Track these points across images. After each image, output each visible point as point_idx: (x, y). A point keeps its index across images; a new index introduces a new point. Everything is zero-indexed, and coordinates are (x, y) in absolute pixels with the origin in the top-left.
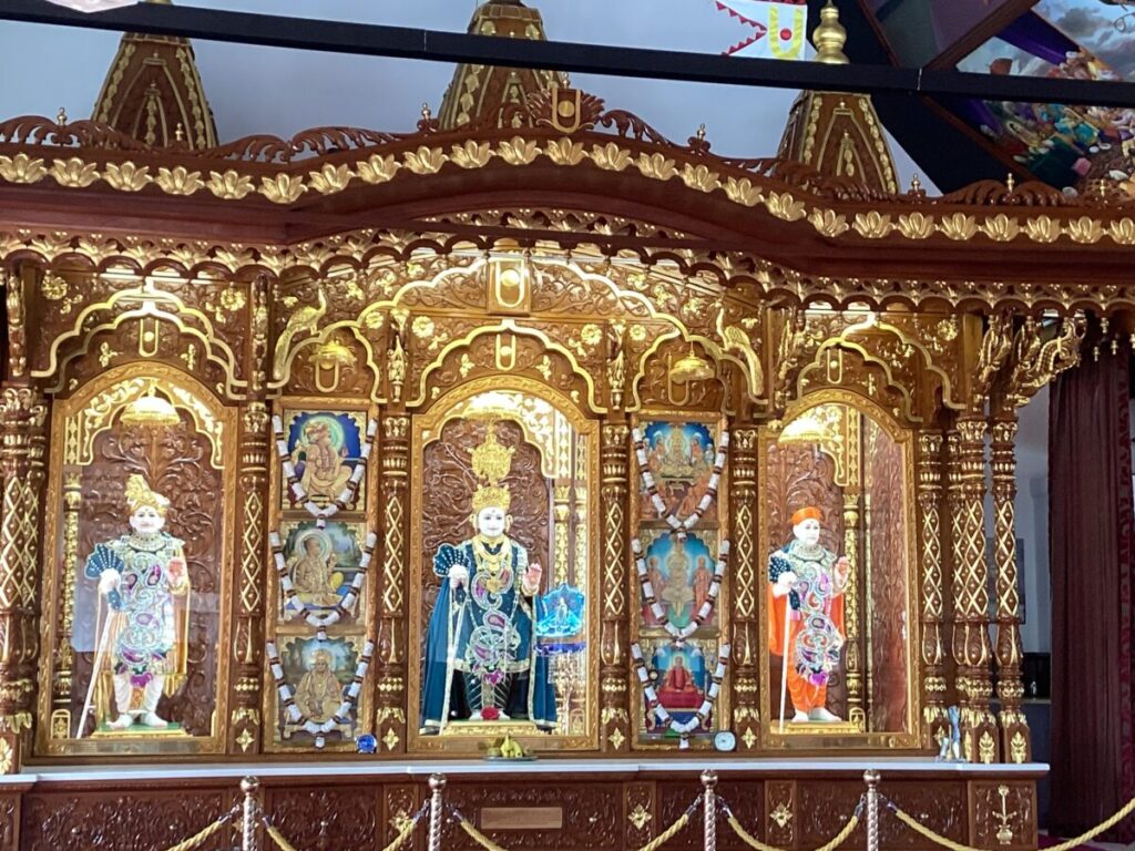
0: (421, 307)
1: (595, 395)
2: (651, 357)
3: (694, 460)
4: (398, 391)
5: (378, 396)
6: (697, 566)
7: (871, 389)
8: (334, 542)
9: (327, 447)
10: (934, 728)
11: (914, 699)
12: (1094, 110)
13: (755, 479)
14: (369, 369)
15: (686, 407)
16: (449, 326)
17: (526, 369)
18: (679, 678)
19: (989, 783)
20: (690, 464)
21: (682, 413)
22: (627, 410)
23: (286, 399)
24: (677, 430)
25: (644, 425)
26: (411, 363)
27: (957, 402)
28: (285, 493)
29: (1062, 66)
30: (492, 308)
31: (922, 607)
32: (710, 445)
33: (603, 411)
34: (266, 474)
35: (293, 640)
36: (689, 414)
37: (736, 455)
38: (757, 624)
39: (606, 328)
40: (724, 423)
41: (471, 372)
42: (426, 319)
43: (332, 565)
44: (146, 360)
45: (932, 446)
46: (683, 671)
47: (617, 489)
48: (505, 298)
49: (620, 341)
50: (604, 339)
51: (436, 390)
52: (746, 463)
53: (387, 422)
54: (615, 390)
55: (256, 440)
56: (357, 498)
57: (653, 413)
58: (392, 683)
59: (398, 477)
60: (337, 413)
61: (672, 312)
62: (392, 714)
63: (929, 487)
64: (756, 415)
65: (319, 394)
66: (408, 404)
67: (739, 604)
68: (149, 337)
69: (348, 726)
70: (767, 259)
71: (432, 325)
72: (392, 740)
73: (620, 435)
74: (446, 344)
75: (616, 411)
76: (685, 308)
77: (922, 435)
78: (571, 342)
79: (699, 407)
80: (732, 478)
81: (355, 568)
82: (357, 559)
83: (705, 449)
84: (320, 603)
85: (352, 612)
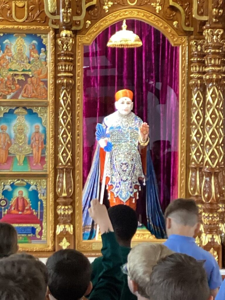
3: (32, 59)
6: (34, 131)
7: (158, 8)
18: (20, 204)
20: (29, 62)
24: (20, 38)
27: (202, 14)
31: (188, 157)
32: (43, 49)
37: (60, 55)
45: (199, 47)
52: (66, 61)
63: (196, 76)
67: (60, 156)
77: (192, 40)
79: (34, 22)
80: (56, 71)
83: (39, 52)
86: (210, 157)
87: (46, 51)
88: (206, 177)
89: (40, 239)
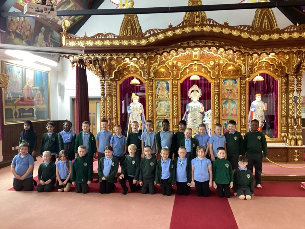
0: (179, 60)
1: (213, 75)
2: (224, 66)
4: (175, 76)
5: (172, 77)
6: (234, 106)
7: (271, 70)
8: (165, 104)
9: (163, 87)
10: (283, 137)
11: (279, 132)
13: (246, 89)
14: (170, 73)
15: (231, 76)
16: (184, 63)
17: (199, 70)
19: (293, 149)
20: (232, 87)
22: (219, 77)
23: (155, 79)
24: (229, 80)
25: (223, 80)
26: (177, 71)
27: (289, 72)
28: (156, 96)
30: (192, 59)
32: (236, 83)
33: (214, 78)
34: (153, 92)
37: (242, 85)
38: (246, 118)
39: (215, 62)
40: (239, 79)
41: (189, 72)
42: (180, 62)
43: (165, 108)
44: (132, 73)
45: (285, 81)
47: (217, 92)
48: (194, 57)
49: (217, 64)
50: (214, 64)
51: (182, 76)
52: (244, 86)
53: (173, 82)
54: (216, 74)
55: (150, 86)
56: (169, 96)
57: (224, 77)
59: (176, 92)
60: (165, 81)
61: (226, 58)
63: (284, 89)
65: (162, 78)
66: (177, 79)
67: (242, 113)
68: (132, 69)
70: (242, 46)
71: (181, 64)
73: (217, 82)
74: (184, 67)
75: (217, 78)
76: (229, 57)
77: (282, 78)
78: (208, 65)
80: (241, 89)
81: (169, 109)
82: (169, 107)
83: (235, 84)
84: (163, 115)
85: (169, 116)
86: (292, 113)
87: (237, 84)
88: (290, 119)
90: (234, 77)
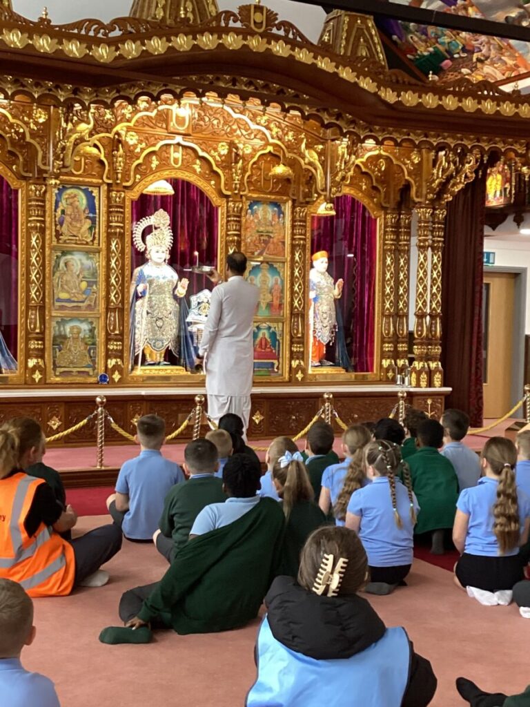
1: (226, 184)
2: (254, 163)
3: (273, 223)
4: (120, 176)
5: (108, 178)
6: (274, 282)
7: (364, 187)
8: (82, 264)
9: (77, 208)
10: (387, 370)
11: (377, 356)
12: (464, 34)
13: (305, 235)
14: (101, 162)
15: (271, 193)
16: (146, 138)
17: (187, 166)
18: (263, 343)
19: (423, 397)
20: (272, 225)
21: (269, 196)
22: (242, 193)
24: (265, 205)
25: (249, 202)
26: (126, 160)
27: (418, 197)
28: (54, 233)
29: (453, 7)
30: (172, 129)
31: (383, 307)
32: (282, 215)
33: (229, 193)
34: (44, 222)
35: (59, 320)
36: (273, 197)
37: (296, 221)
38: (304, 314)
39: (232, 145)
40: (290, 203)
41: (157, 167)
42: (133, 133)
43: (81, 276)
45: (393, 220)
46: (266, 340)
47: (236, 238)
48: (177, 124)
49: (241, 153)
50: (230, 151)
51: (138, 176)
52: (300, 225)
53: (113, 194)
54: (236, 182)
55: (37, 201)
56: (94, 238)
57: (255, 195)
58: (117, 345)
59: (118, 227)
62: (117, 362)
63: (391, 242)
64: (307, 199)
65: (73, 175)
66: (124, 184)
67: (296, 304)
69: (91, 369)
70: (350, 114)
72: (116, 376)
73: (237, 207)
74: (144, 150)
75: (236, 194)
76: (286, 137)
77: (388, 214)
78: (212, 152)
79: (277, 193)
80: (293, 234)
81: (95, 280)
82: (94, 274)
84: (76, 300)
85: (93, 304)
87: (284, 217)
89: (277, 372)
90: (279, 197)
